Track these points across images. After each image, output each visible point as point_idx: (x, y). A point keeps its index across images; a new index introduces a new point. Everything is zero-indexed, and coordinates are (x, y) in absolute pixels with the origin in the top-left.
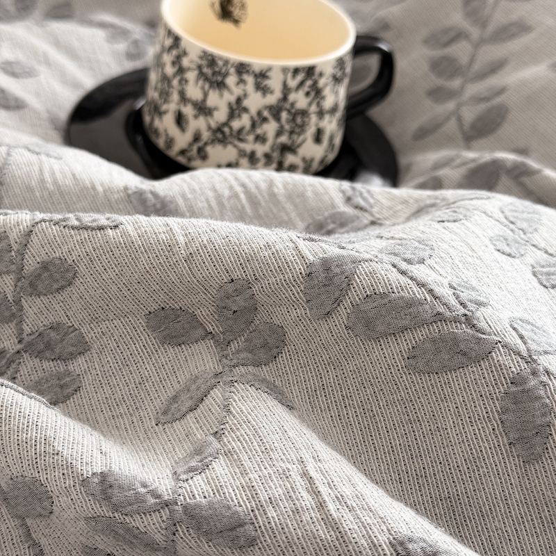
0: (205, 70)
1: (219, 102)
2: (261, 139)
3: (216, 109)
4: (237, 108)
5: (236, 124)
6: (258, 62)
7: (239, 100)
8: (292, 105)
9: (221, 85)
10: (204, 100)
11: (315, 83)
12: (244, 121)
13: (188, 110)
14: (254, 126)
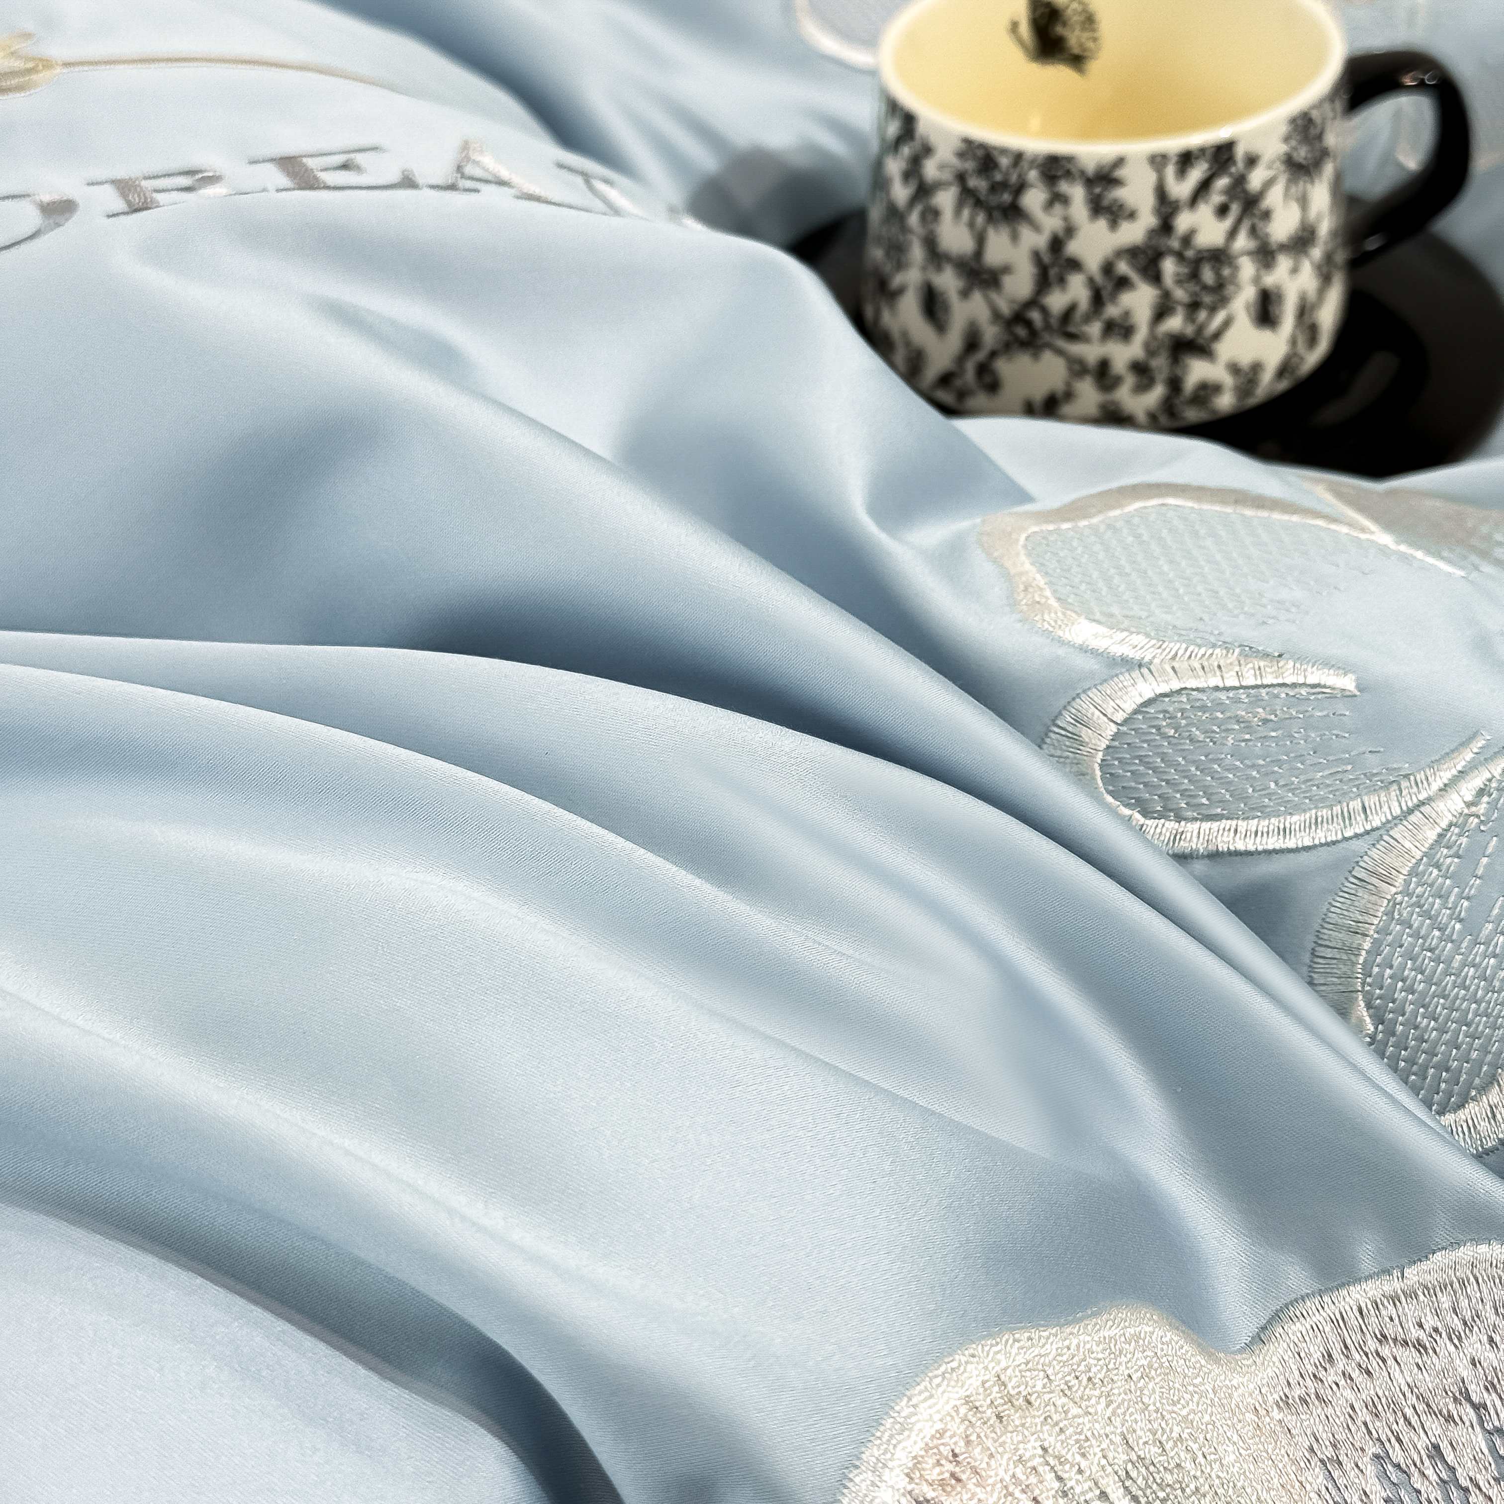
0: (974, 182)
3: (1007, 269)
8: (1187, 240)
10: (979, 253)
11: (1240, 181)
14: (1098, 300)
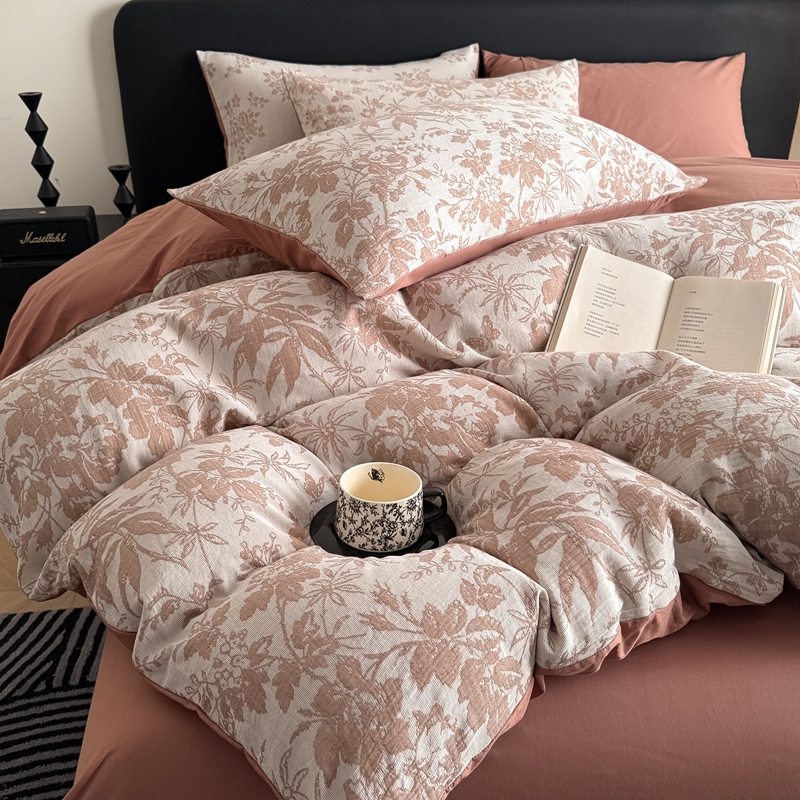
1: (358, 518)
2: (376, 534)
4: (365, 521)
5: (365, 527)
6: (372, 502)
7: (365, 518)
9: (358, 511)
12: (368, 526)
13: (347, 521)
